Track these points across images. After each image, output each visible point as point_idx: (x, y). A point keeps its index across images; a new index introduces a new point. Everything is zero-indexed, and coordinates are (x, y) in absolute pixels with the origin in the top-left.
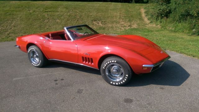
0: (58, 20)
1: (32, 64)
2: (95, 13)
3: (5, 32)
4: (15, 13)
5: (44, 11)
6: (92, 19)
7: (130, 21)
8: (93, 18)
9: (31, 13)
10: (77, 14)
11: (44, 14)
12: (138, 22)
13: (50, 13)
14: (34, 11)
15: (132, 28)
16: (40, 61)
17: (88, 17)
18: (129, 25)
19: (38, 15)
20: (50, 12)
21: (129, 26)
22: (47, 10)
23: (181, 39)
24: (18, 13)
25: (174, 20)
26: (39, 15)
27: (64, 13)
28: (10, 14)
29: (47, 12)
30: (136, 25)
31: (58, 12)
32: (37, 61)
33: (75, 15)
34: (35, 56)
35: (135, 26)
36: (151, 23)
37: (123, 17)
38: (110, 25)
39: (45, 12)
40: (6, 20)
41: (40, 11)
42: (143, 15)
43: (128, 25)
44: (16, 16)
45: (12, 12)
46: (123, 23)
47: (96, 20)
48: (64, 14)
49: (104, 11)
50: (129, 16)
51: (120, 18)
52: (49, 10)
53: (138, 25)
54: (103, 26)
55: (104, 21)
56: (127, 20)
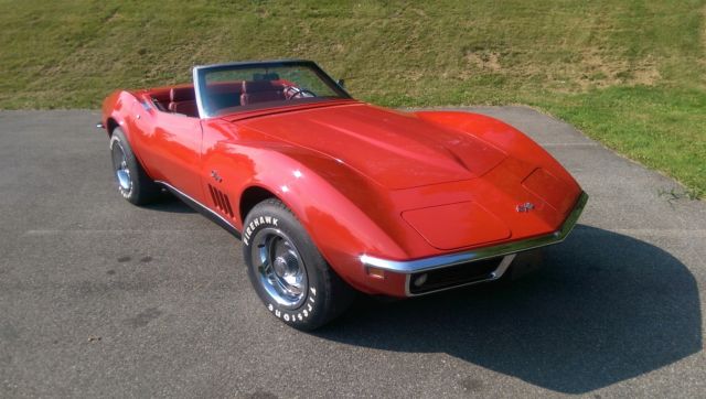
0: (339, 46)
2: (489, 20)
3: (167, 79)
4: (214, 19)
5: (305, 15)
6: (467, 43)
7: (632, 54)
8: (472, 37)
9: (261, 21)
10: (418, 23)
11: (301, 25)
12: (675, 58)
13: (323, 20)
14: (274, 15)
15: (631, 83)
17: (452, 35)
18: (623, 69)
19: (282, 26)
20: (324, 15)
21: (619, 75)
22: (315, 11)
24: (224, 19)
26: (285, 28)
27: (368, 20)
28: (199, 24)
29: (316, 16)
30: (655, 73)
31: (351, 16)
33: (406, 29)
35: (647, 78)
37: (606, 39)
38: (533, 70)
39: (310, 16)
40: (182, 40)
41: (294, 13)
43: (615, 73)
44: (216, 29)
45: (207, 16)
46: (597, 61)
47: (482, 49)
48: (368, 24)
49: (526, 11)
50: (638, 35)
51: (591, 38)
52: (325, 10)
53: (668, 73)
54: (504, 72)
55: (514, 49)
56: (622, 49)
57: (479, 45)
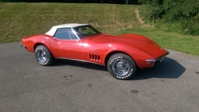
1: (40, 62)
2: (92, 14)
4: (12, 15)
5: (41, 13)
7: (125, 22)
8: (89, 19)
9: (27, 15)
10: (74, 15)
11: (41, 16)
12: (134, 22)
13: (47, 14)
14: (31, 13)
15: (128, 28)
16: (48, 60)
17: (84, 18)
18: (125, 25)
19: (35, 16)
20: (46, 13)
21: (125, 26)
22: (43, 12)
23: (175, 38)
24: (15, 15)
25: (167, 21)
26: (36, 17)
27: (60, 15)
28: (7, 16)
29: (44, 13)
30: (131, 26)
31: (54, 13)
32: (44, 60)
33: (72, 17)
34: (42, 55)
35: (130, 27)
36: (145, 23)
37: (118, 18)
38: (107, 26)
39: (42, 13)
40: (3, 21)
41: (37, 13)
42: (138, 16)
43: (124, 26)
44: (13, 18)
45: (8, 14)
46: (119, 24)
47: (93, 21)
48: (61, 15)
49: (99, 12)
50: (124, 17)
51: (116, 18)
52: (46, 12)
53: (134, 25)
54: (100, 27)
55: (100, 21)
56: (123, 21)
57: (92, 21)
